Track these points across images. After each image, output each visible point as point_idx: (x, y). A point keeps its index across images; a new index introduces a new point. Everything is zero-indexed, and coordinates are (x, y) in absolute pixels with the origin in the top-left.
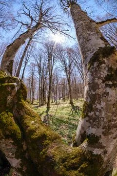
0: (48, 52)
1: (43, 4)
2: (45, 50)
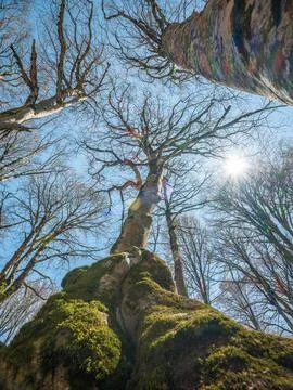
0: (247, 214)
1: (124, 114)
2: (232, 218)
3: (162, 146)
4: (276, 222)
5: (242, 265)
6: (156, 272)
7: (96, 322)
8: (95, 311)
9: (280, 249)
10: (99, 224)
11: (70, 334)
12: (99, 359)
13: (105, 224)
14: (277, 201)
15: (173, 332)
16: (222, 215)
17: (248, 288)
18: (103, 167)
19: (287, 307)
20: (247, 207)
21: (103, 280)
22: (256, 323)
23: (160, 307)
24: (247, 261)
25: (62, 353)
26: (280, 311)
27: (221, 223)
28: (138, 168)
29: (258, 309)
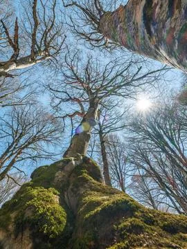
0: (149, 135)
1: (75, 69)
2: (140, 137)
3: (98, 90)
4: (167, 140)
5: (146, 165)
6: (91, 170)
7: (51, 202)
8: (51, 194)
9: (169, 156)
10: (57, 138)
11: (34, 209)
12: (52, 225)
13: (61, 138)
14: (168, 127)
15: (99, 209)
16: (134, 135)
17: (148, 180)
18: (60, 102)
19: (172, 192)
20: (149, 130)
21: (57, 174)
22: (152, 202)
23: (93, 192)
24: (148, 163)
25: (28, 221)
26: (167, 194)
27: (133, 140)
28: (83, 103)
29: (154, 193)
